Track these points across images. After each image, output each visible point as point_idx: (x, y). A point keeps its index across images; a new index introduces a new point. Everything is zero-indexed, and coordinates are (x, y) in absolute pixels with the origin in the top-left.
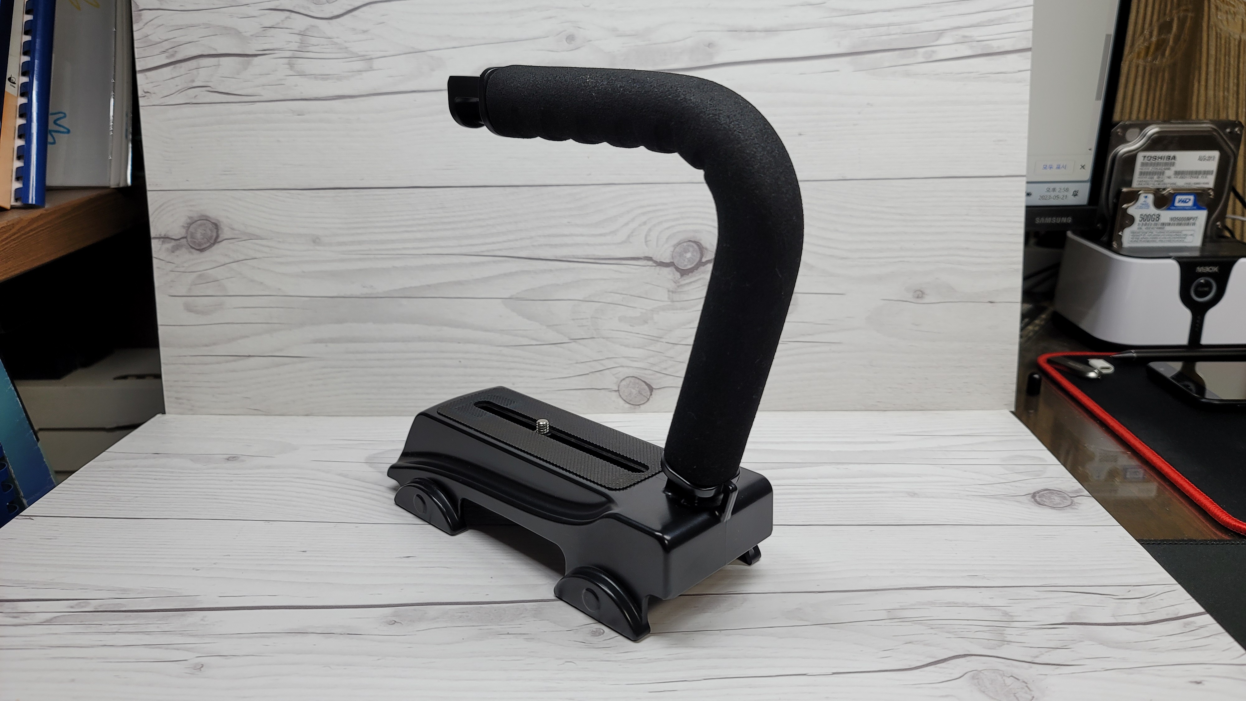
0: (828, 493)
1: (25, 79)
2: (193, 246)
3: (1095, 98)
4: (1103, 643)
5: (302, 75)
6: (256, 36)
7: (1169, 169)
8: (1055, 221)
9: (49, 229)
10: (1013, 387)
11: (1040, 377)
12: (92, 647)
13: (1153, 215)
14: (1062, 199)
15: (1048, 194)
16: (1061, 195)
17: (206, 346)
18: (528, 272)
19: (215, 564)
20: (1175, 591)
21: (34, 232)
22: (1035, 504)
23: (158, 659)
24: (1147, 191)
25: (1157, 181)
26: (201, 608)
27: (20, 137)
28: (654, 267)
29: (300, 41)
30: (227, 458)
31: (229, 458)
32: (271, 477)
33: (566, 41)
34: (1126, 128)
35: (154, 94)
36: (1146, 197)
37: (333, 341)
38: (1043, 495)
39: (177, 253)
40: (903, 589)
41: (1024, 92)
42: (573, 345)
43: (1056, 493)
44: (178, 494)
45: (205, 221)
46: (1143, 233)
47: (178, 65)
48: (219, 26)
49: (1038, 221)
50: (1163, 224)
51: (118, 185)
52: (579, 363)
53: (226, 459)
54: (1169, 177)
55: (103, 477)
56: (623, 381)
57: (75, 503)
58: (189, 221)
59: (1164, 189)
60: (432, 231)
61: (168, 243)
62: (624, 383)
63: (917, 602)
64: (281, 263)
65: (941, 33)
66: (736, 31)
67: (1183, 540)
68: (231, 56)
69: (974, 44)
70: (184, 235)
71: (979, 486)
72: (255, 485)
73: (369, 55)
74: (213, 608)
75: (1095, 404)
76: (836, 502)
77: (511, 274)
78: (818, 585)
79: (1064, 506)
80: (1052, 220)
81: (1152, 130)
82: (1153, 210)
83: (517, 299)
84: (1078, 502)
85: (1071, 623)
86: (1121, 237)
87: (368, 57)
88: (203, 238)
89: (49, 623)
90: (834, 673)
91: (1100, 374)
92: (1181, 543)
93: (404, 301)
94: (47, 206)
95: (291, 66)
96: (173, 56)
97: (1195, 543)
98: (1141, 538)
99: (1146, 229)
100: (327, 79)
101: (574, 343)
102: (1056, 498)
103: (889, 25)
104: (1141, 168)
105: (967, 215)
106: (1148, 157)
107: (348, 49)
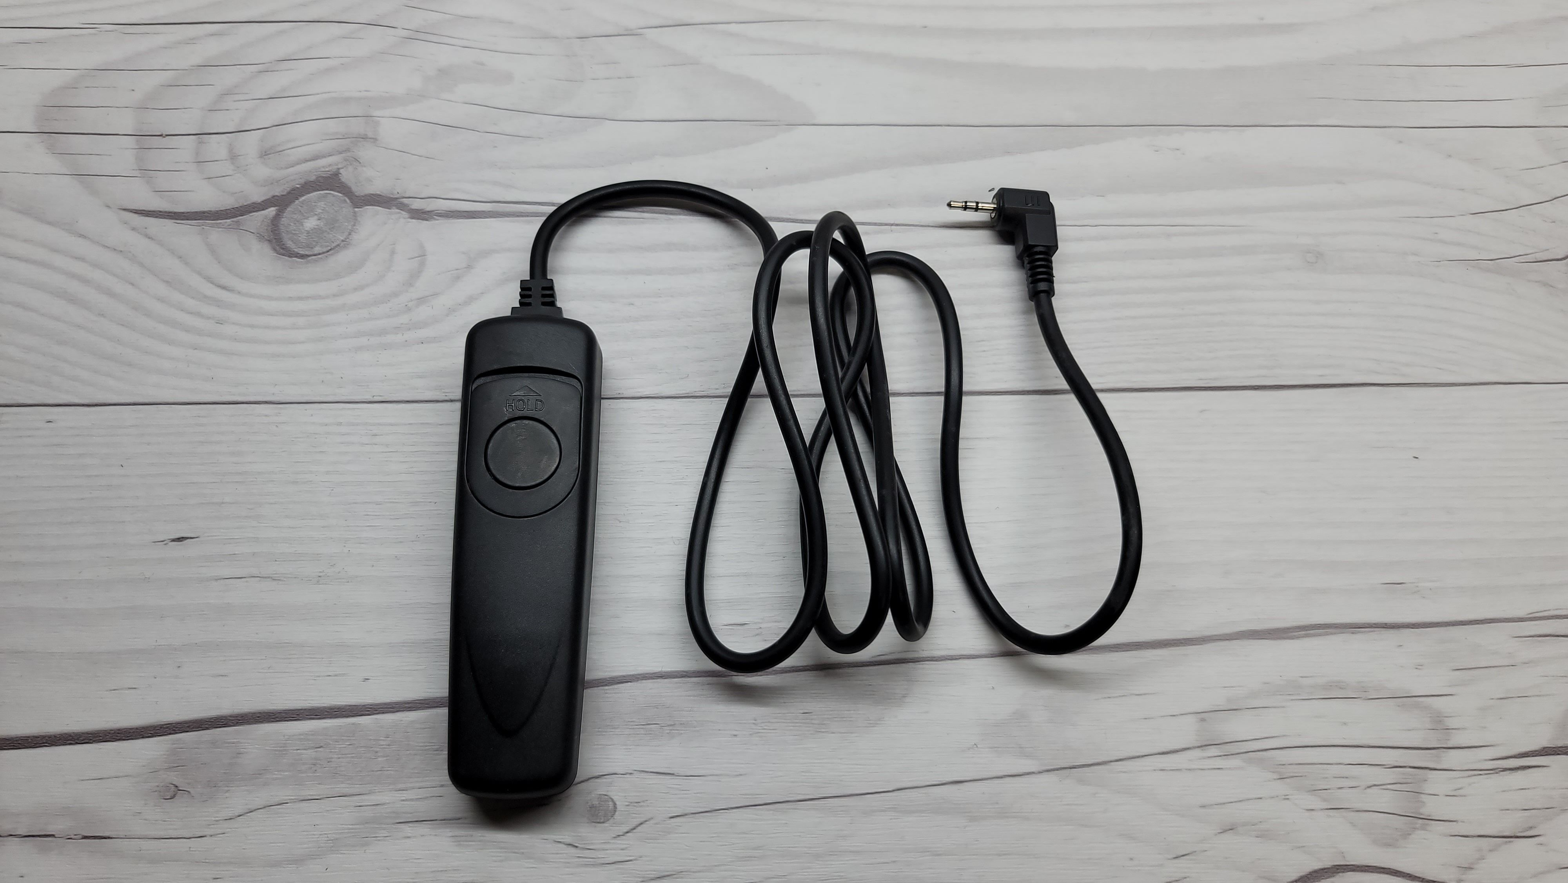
5: (1405, 699)
6: (1556, 810)
29: (1424, 798)
33: (615, 804)
37: (1246, 31)
42: (636, 22)
66: (83, 837)
73: (1208, 758)
87: (1213, 751)
95: (1439, 723)
101: (632, 27)
107: (1276, 776)
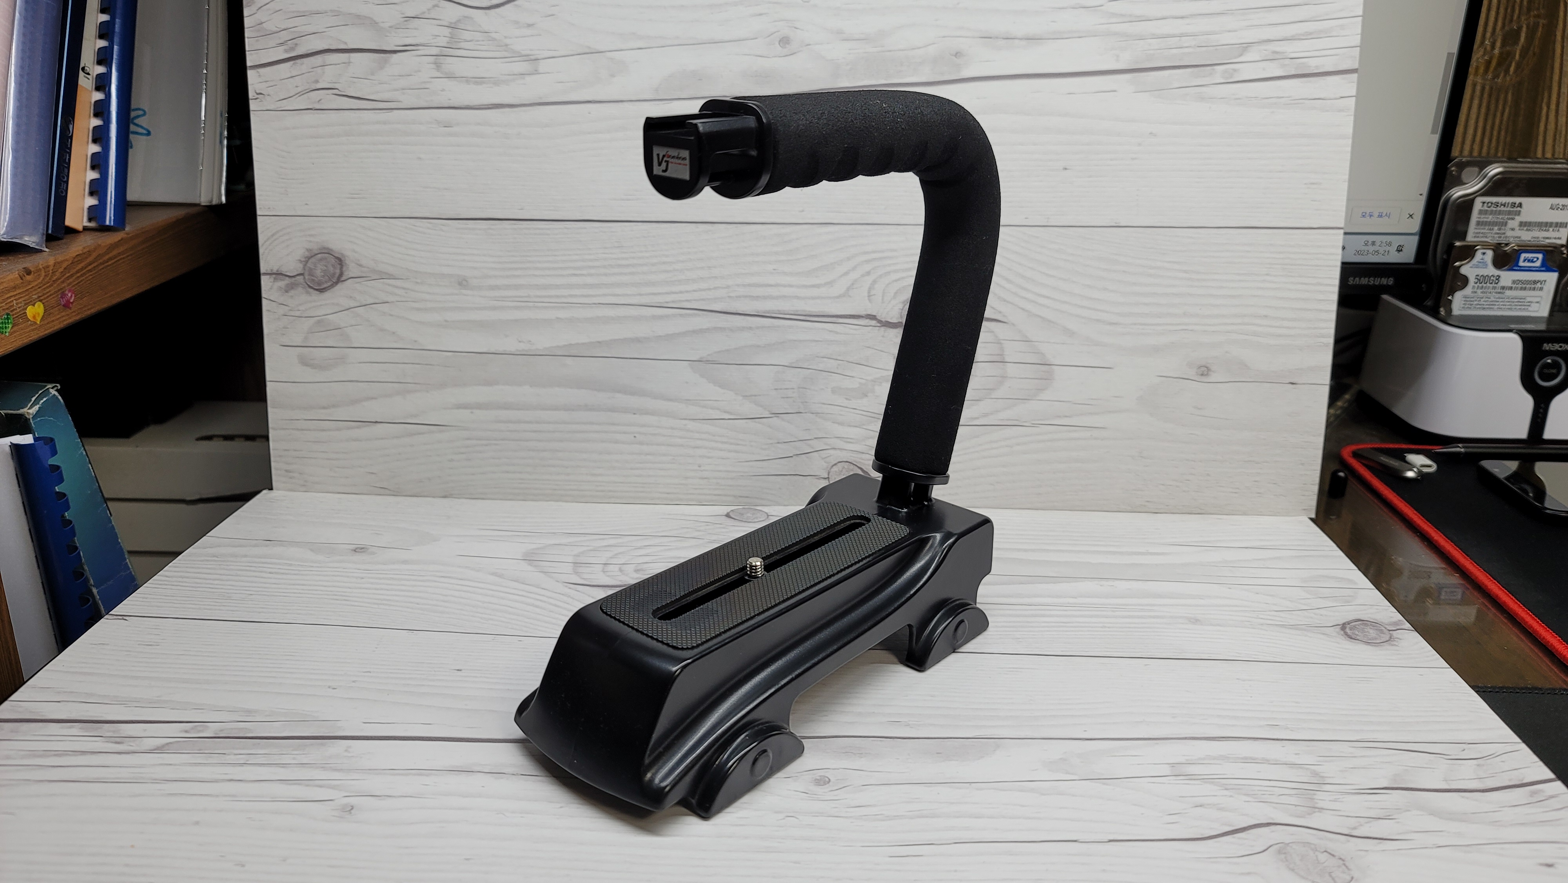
0: (1091, 616)
1: (101, 69)
2: (312, 285)
3: (1430, 130)
4: (1435, 813)
5: (451, 77)
6: (396, 27)
7: (1513, 219)
8: (1372, 282)
9: (130, 257)
10: (1316, 489)
11: (1345, 474)
12: (216, 781)
13: (1492, 276)
14: (1383, 255)
15: (1366, 248)
16: (1381, 250)
17: (324, 408)
18: (722, 329)
19: (353, 682)
20: (1518, 752)
21: (113, 261)
22: (1345, 638)
23: (299, 798)
24: (1486, 246)
25: (1498, 233)
26: (343, 737)
27: (95, 141)
28: (878, 328)
29: (449, 35)
30: (354, 549)
31: (357, 548)
32: (409, 575)
33: (779, 44)
34: (1462, 166)
35: (269, 97)
36: (1484, 254)
37: (480, 406)
38: (1355, 626)
39: (292, 293)
40: (1188, 739)
41: (1346, 124)
42: (775, 421)
43: (1371, 625)
44: (300, 593)
45: (327, 255)
46: (1478, 298)
47: (299, 61)
48: (350, 14)
49: (1351, 281)
50: (1503, 288)
51: (211, 201)
52: (781, 443)
53: (352, 550)
54: (1513, 229)
55: (207, 568)
56: (834, 467)
57: (177, 600)
58: (307, 254)
59: (1507, 245)
60: (606, 275)
61: (281, 280)
62: (835, 469)
63: (1207, 755)
64: (418, 309)
65: (1246, 47)
66: (991, 38)
67: (1526, 688)
68: (365, 52)
69: (1287, 62)
70: (300, 271)
71: (1275, 613)
72: (391, 585)
73: (535, 55)
74: (357, 736)
75: (1415, 512)
76: (1102, 627)
77: (701, 331)
78: (1085, 731)
79: (1382, 641)
80: (1369, 281)
81: (1494, 170)
82: (1491, 271)
83: (708, 362)
84: (1398, 637)
85: (1394, 788)
86: (1451, 301)
87: (532, 57)
88: (323, 276)
89: (160, 750)
90: (1110, 841)
91: (1420, 473)
92: (1524, 691)
93: (569, 360)
94: (127, 229)
95: (438, 66)
96: (292, 49)
97: (1541, 692)
98: (1476, 685)
99: (1482, 292)
100: (481, 83)
101: (775, 418)
102: (1371, 631)
103: (1181, 36)
104: (1479, 216)
105: (1267, 275)
106: (1488, 203)
107: (509, 46)
